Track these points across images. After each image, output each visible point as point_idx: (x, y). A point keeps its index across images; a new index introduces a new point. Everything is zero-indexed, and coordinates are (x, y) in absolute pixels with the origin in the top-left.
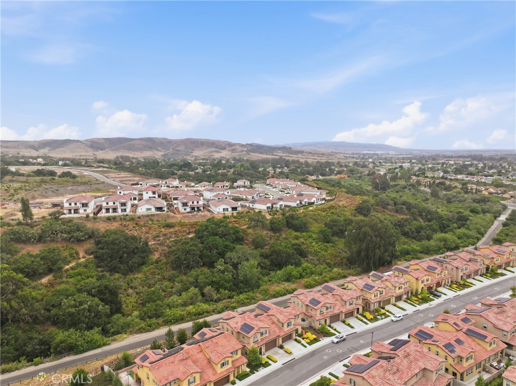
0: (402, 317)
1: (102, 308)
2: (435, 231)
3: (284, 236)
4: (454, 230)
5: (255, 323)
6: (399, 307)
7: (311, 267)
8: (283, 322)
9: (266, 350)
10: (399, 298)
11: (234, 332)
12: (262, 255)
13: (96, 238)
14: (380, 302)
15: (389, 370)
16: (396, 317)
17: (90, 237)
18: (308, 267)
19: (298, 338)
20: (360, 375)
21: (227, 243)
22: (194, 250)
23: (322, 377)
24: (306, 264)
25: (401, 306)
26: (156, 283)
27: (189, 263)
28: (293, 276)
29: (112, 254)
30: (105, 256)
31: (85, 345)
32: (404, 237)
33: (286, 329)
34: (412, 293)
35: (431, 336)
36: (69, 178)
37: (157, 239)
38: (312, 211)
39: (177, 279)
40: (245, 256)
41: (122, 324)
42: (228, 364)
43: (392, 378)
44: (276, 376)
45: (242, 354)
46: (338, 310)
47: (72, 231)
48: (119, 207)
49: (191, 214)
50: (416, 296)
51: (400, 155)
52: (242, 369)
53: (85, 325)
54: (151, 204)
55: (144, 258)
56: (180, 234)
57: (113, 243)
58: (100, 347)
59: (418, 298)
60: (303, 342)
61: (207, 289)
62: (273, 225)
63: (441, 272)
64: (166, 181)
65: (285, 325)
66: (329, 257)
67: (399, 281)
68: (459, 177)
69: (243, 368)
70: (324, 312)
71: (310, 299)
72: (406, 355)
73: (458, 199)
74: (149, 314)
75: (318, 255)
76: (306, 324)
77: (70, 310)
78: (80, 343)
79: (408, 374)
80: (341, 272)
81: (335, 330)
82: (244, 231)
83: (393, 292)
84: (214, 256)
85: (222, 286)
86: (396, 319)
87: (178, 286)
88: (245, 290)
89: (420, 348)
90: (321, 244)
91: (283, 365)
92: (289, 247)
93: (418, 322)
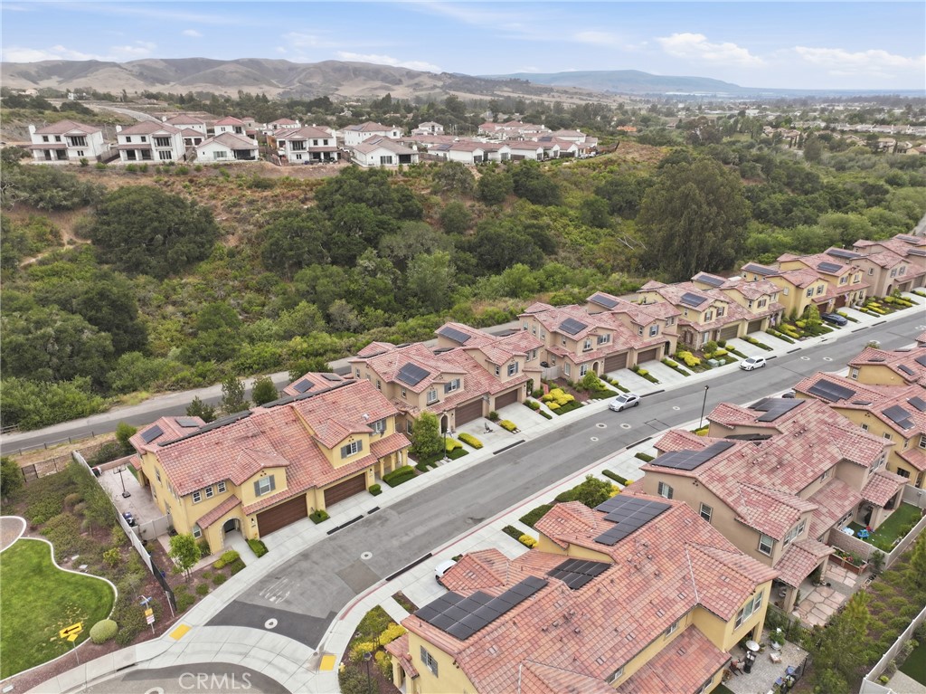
0: (764, 361)
1: (90, 336)
2: (821, 210)
3: (509, 211)
4: (860, 209)
5: (435, 365)
6: (756, 344)
7: (564, 269)
8: (500, 363)
9: (459, 423)
10: (755, 326)
11: (382, 383)
12: (460, 247)
13: (97, 203)
14: (715, 332)
15: (760, 464)
16: (752, 361)
17: (85, 203)
18: (557, 271)
19: (532, 400)
20: (688, 473)
21: (384, 217)
22: (311, 230)
23: (589, 480)
24: (552, 264)
25: (760, 341)
26: (228, 295)
27: (301, 255)
28: (525, 286)
29: (129, 233)
30: (113, 239)
31: (46, 410)
32: (756, 222)
33: (505, 379)
34: (783, 317)
35: (849, 393)
36: (74, 112)
37: (234, 210)
38: (570, 168)
39: (273, 289)
40: (422, 245)
41: (142, 372)
42: (360, 448)
43: (767, 480)
44: (477, 478)
45: (399, 429)
46: (623, 344)
47: (40, 187)
48: (153, 148)
49: (311, 166)
50: (792, 321)
51: (739, 98)
52: (397, 462)
53: (51, 372)
54: (226, 143)
55: (203, 245)
56: (283, 202)
57: (129, 210)
58: (84, 417)
59: (796, 326)
60: (543, 407)
61: (337, 306)
62: (486, 189)
63: (850, 275)
64: (275, 123)
65: (504, 370)
66: (601, 253)
67: (760, 289)
68: (859, 127)
69: (400, 460)
70: (592, 346)
71: (563, 319)
72: (797, 430)
73: (859, 164)
74: (203, 352)
75: (579, 250)
76: (551, 373)
77: (13, 337)
78: (32, 407)
79: (805, 473)
80: (628, 281)
81: (616, 385)
82: (424, 199)
83: (745, 311)
84: (355, 245)
85: (369, 301)
86: (752, 365)
87: (275, 300)
88: (421, 310)
89: (830, 416)
90: (587, 230)
91: (495, 453)
92: (518, 232)
93: (800, 372)
